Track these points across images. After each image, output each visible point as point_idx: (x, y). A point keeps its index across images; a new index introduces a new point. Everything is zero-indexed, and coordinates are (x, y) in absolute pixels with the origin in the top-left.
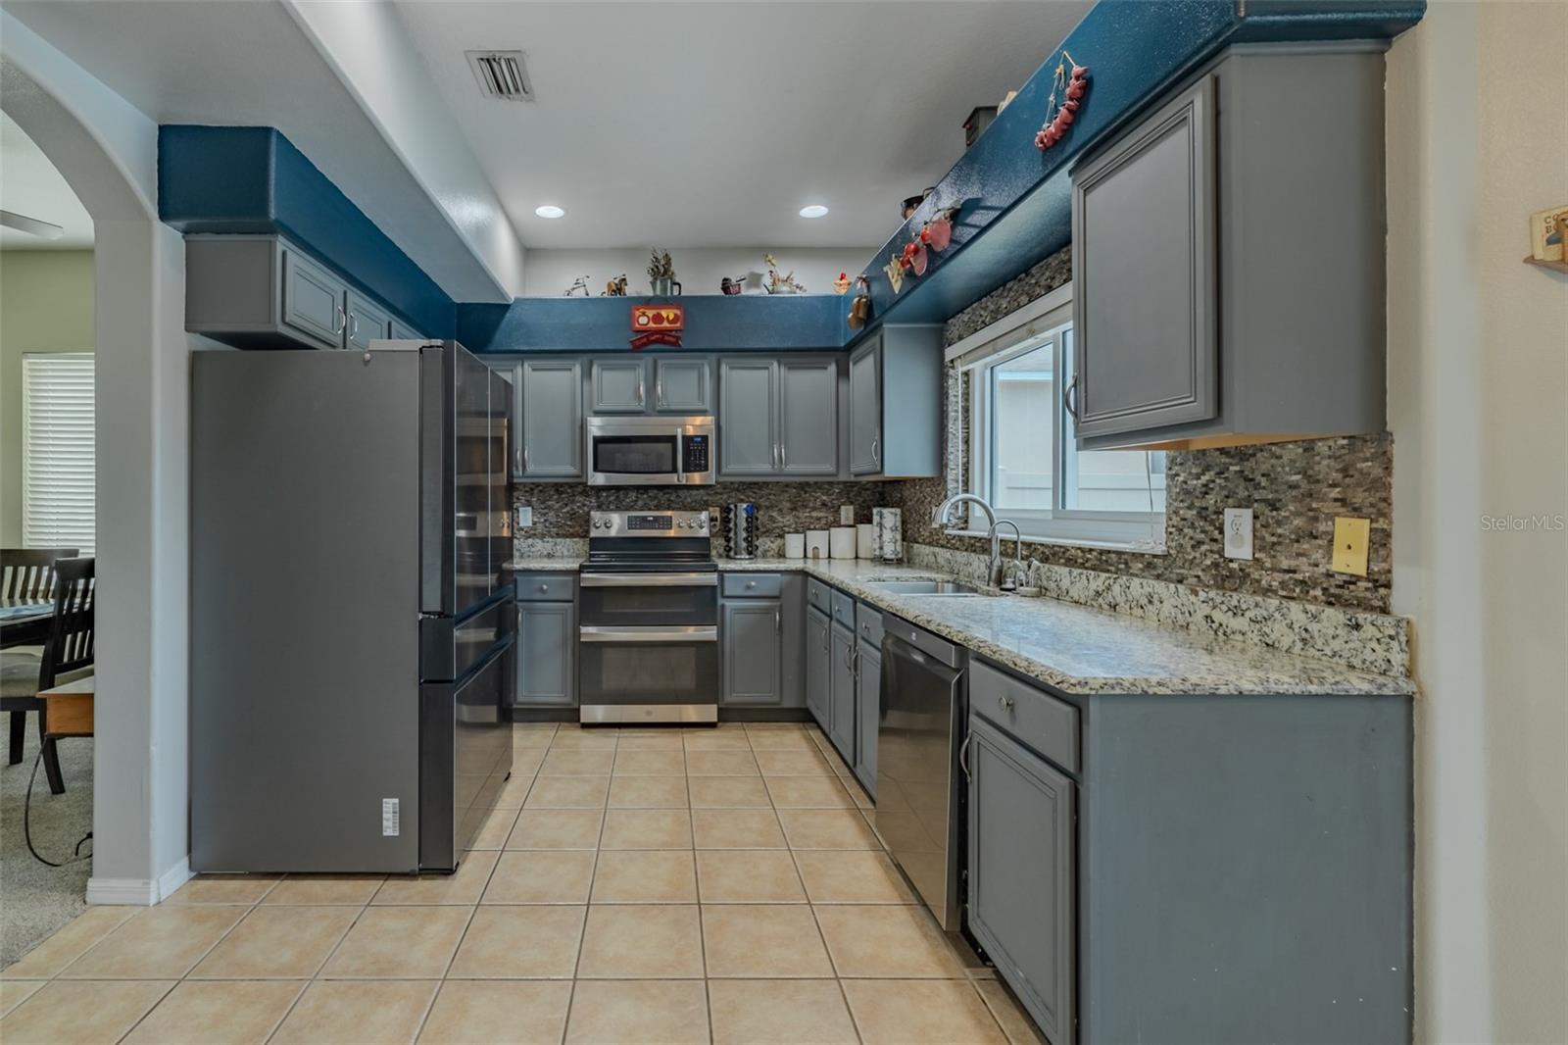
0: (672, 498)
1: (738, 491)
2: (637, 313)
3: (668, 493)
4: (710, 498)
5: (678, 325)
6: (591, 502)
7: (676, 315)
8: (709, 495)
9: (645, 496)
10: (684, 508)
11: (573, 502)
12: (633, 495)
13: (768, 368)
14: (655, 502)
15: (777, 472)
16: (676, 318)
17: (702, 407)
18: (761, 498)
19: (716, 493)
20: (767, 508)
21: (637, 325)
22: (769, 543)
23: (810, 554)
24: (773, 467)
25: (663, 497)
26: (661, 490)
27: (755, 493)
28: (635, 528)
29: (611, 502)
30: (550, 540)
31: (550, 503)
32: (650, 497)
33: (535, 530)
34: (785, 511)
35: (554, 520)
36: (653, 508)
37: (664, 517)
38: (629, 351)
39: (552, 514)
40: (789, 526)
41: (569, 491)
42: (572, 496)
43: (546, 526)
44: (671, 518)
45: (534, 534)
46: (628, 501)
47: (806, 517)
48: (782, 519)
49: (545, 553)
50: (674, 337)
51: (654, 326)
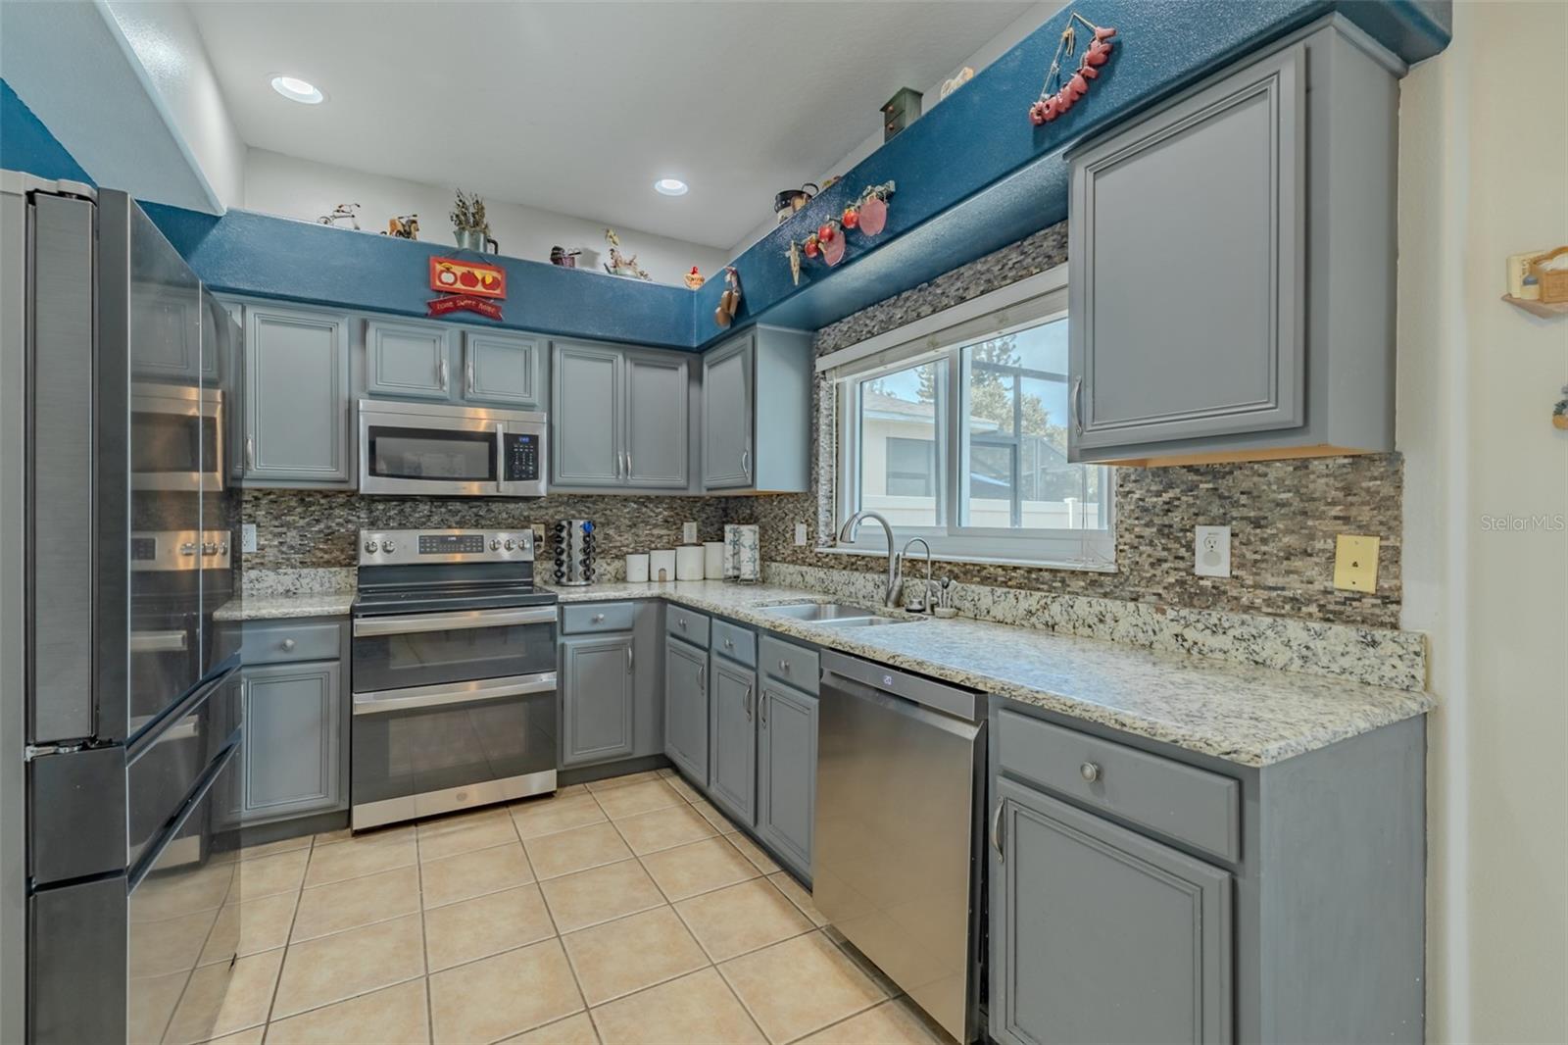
0: (481, 513)
2: (439, 267)
3: (476, 507)
4: (532, 513)
6: (359, 517)
7: (494, 278)
8: (532, 509)
9: (443, 510)
10: (502, 525)
11: (330, 517)
12: (424, 508)
13: (611, 361)
14: (457, 518)
15: (620, 483)
17: (529, 400)
18: (594, 513)
19: (541, 507)
20: (603, 525)
21: (438, 283)
22: (605, 565)
23: (655, 577)
24: (616, 477)
25: (469, 512)
26: (467, 503)
27: (588, 508)
28: (429, 552)
29: (390, 518)
30: (290, 571)
31: (288, 518)
32: (450, 511)
33: (264, 557)
34: (623, 528)
35: (296, 542)
36: (454, 525)
37: (471, 537)
38: (426, 316)
39: (293, 533)
40: (627, 546)
41: (322, 501)
42: (331, 508)
43: (283, 553)
44: (482, 537)
45: (262, 564)
46: (417, 515)
47: (647, 535)
48: (619, 538)
49: (281, 589)
50: (492, 306)
51: (463, 287)
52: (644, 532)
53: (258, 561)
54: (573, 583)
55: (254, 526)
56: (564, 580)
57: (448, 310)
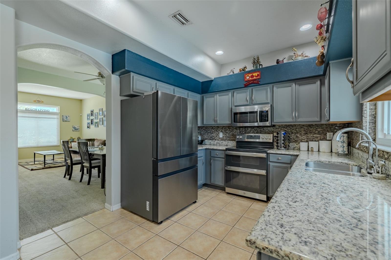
0: (261, 130)
1: (284, 128)
2: (246, 76)
3: (260, 128)
4: (274, 130)
5: (259, 77)
6: (238, 131)
7: (258, 74)
8: (274, 129)
9: (253, 129)
10: (265, 133)
11: (233, 131)
12: (250, 129)
13: (291, 86)
14: (256, 131)
15: (295, 121)
16: (258, 75)
17: (267, 102)
18: (293, 130)
19: (276, 128)
20: (295, 133)
21: (246, 80)
22: (296, 145)
23: (310, 150)
24: (293, 119)
25: (259, 130)
26: (258, 128)
27: (291, 128)
28: (249, 139)
29: (243, 131)
30: (227, 141)
31: (227, 131)
32: (255, 129)
33: (223, 138)
34: (302, 134)
35: (228, 136)
36: (255, 133)
37: (258, 136)
38: (244, 87)
39: (227, 134)
40: (304, 139)
41: (232, 128)
42: (233, 129)
43: (226, 138)
44: (260, 136)
45: (223, 140)
46: (248, 131)
47: (311, 137)
48: (301, 137)
49: (226, 145)
50: (257, 81)
51: (251, 79)
52: (310, 136)
53: (223, 139)
54: (281, 149)
55: (222, 133)
56: (279, 148)
57: (248, 85)
